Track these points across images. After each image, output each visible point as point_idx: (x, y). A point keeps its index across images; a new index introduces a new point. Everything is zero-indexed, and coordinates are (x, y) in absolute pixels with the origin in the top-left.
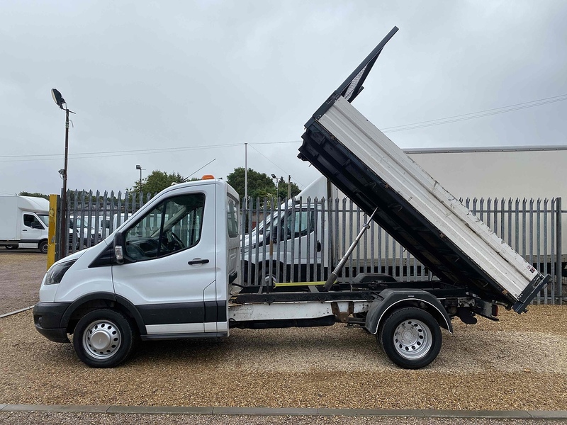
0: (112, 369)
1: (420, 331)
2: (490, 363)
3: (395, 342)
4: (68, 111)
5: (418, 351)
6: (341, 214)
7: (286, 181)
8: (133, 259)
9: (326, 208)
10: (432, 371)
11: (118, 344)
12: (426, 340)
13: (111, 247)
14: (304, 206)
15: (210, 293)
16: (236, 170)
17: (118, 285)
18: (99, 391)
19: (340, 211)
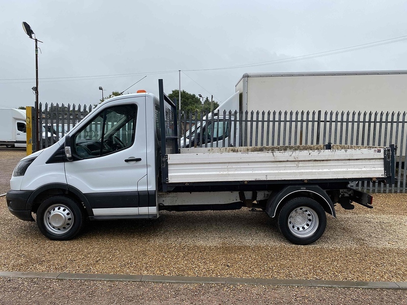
0: (68, 242)
1: (309, 215)
2: (363, 240)
3: (289, 223)
4: (36, 40)
5: (307, 231)
6: (249, 123)
7: (210, 100)
8: (81, 157)
9: (238, 119)
10: (318, 246)
11: (71, 222)
12: (314, 222)
13: (62, 147)
14: (221, 117)
15: (142, 184)
16: (173, 92)
17: (70, 177)
18: (54, 260)
19: (249, 121)
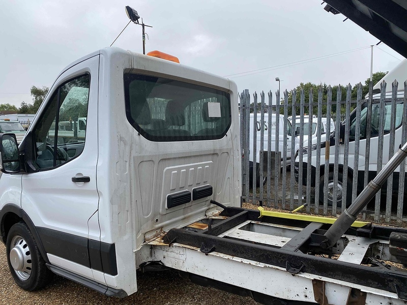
4: (143, 25)
